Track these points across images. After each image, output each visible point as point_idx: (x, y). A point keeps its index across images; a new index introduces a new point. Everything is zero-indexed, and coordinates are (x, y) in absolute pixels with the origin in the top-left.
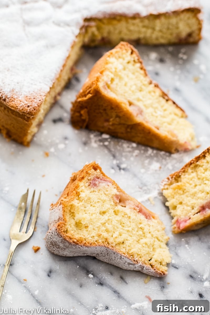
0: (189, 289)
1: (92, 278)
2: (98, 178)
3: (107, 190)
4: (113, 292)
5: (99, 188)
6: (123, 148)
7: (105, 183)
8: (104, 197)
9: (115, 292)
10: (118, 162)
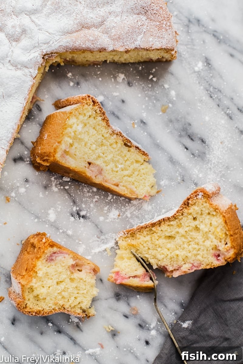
0: (137, 337)
1: (51, 326)
2: (55, 253)
3: (64, 262)
4: (69, 339)
5: (56, 262)
6: (83, 192)
7: (61, 255)
8: (60, 269)
9: (72, 339)
10: (78, 209)
